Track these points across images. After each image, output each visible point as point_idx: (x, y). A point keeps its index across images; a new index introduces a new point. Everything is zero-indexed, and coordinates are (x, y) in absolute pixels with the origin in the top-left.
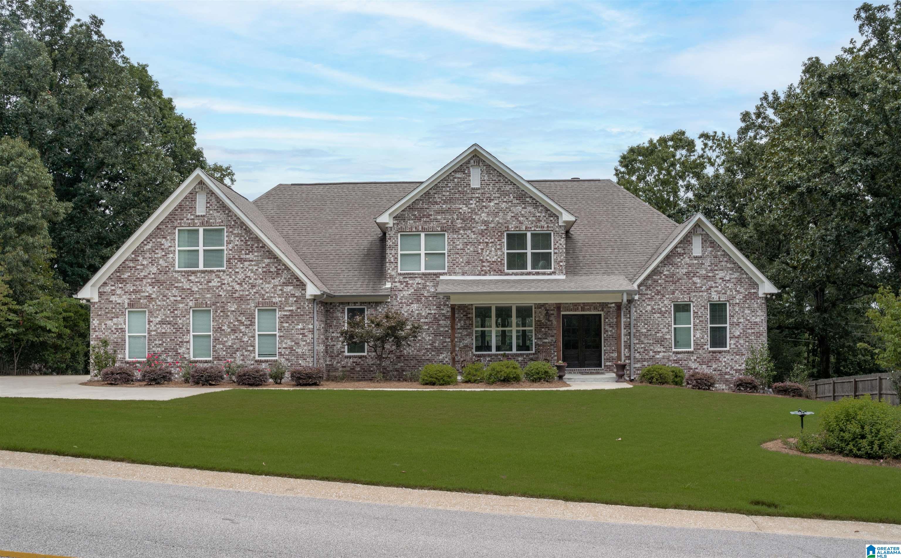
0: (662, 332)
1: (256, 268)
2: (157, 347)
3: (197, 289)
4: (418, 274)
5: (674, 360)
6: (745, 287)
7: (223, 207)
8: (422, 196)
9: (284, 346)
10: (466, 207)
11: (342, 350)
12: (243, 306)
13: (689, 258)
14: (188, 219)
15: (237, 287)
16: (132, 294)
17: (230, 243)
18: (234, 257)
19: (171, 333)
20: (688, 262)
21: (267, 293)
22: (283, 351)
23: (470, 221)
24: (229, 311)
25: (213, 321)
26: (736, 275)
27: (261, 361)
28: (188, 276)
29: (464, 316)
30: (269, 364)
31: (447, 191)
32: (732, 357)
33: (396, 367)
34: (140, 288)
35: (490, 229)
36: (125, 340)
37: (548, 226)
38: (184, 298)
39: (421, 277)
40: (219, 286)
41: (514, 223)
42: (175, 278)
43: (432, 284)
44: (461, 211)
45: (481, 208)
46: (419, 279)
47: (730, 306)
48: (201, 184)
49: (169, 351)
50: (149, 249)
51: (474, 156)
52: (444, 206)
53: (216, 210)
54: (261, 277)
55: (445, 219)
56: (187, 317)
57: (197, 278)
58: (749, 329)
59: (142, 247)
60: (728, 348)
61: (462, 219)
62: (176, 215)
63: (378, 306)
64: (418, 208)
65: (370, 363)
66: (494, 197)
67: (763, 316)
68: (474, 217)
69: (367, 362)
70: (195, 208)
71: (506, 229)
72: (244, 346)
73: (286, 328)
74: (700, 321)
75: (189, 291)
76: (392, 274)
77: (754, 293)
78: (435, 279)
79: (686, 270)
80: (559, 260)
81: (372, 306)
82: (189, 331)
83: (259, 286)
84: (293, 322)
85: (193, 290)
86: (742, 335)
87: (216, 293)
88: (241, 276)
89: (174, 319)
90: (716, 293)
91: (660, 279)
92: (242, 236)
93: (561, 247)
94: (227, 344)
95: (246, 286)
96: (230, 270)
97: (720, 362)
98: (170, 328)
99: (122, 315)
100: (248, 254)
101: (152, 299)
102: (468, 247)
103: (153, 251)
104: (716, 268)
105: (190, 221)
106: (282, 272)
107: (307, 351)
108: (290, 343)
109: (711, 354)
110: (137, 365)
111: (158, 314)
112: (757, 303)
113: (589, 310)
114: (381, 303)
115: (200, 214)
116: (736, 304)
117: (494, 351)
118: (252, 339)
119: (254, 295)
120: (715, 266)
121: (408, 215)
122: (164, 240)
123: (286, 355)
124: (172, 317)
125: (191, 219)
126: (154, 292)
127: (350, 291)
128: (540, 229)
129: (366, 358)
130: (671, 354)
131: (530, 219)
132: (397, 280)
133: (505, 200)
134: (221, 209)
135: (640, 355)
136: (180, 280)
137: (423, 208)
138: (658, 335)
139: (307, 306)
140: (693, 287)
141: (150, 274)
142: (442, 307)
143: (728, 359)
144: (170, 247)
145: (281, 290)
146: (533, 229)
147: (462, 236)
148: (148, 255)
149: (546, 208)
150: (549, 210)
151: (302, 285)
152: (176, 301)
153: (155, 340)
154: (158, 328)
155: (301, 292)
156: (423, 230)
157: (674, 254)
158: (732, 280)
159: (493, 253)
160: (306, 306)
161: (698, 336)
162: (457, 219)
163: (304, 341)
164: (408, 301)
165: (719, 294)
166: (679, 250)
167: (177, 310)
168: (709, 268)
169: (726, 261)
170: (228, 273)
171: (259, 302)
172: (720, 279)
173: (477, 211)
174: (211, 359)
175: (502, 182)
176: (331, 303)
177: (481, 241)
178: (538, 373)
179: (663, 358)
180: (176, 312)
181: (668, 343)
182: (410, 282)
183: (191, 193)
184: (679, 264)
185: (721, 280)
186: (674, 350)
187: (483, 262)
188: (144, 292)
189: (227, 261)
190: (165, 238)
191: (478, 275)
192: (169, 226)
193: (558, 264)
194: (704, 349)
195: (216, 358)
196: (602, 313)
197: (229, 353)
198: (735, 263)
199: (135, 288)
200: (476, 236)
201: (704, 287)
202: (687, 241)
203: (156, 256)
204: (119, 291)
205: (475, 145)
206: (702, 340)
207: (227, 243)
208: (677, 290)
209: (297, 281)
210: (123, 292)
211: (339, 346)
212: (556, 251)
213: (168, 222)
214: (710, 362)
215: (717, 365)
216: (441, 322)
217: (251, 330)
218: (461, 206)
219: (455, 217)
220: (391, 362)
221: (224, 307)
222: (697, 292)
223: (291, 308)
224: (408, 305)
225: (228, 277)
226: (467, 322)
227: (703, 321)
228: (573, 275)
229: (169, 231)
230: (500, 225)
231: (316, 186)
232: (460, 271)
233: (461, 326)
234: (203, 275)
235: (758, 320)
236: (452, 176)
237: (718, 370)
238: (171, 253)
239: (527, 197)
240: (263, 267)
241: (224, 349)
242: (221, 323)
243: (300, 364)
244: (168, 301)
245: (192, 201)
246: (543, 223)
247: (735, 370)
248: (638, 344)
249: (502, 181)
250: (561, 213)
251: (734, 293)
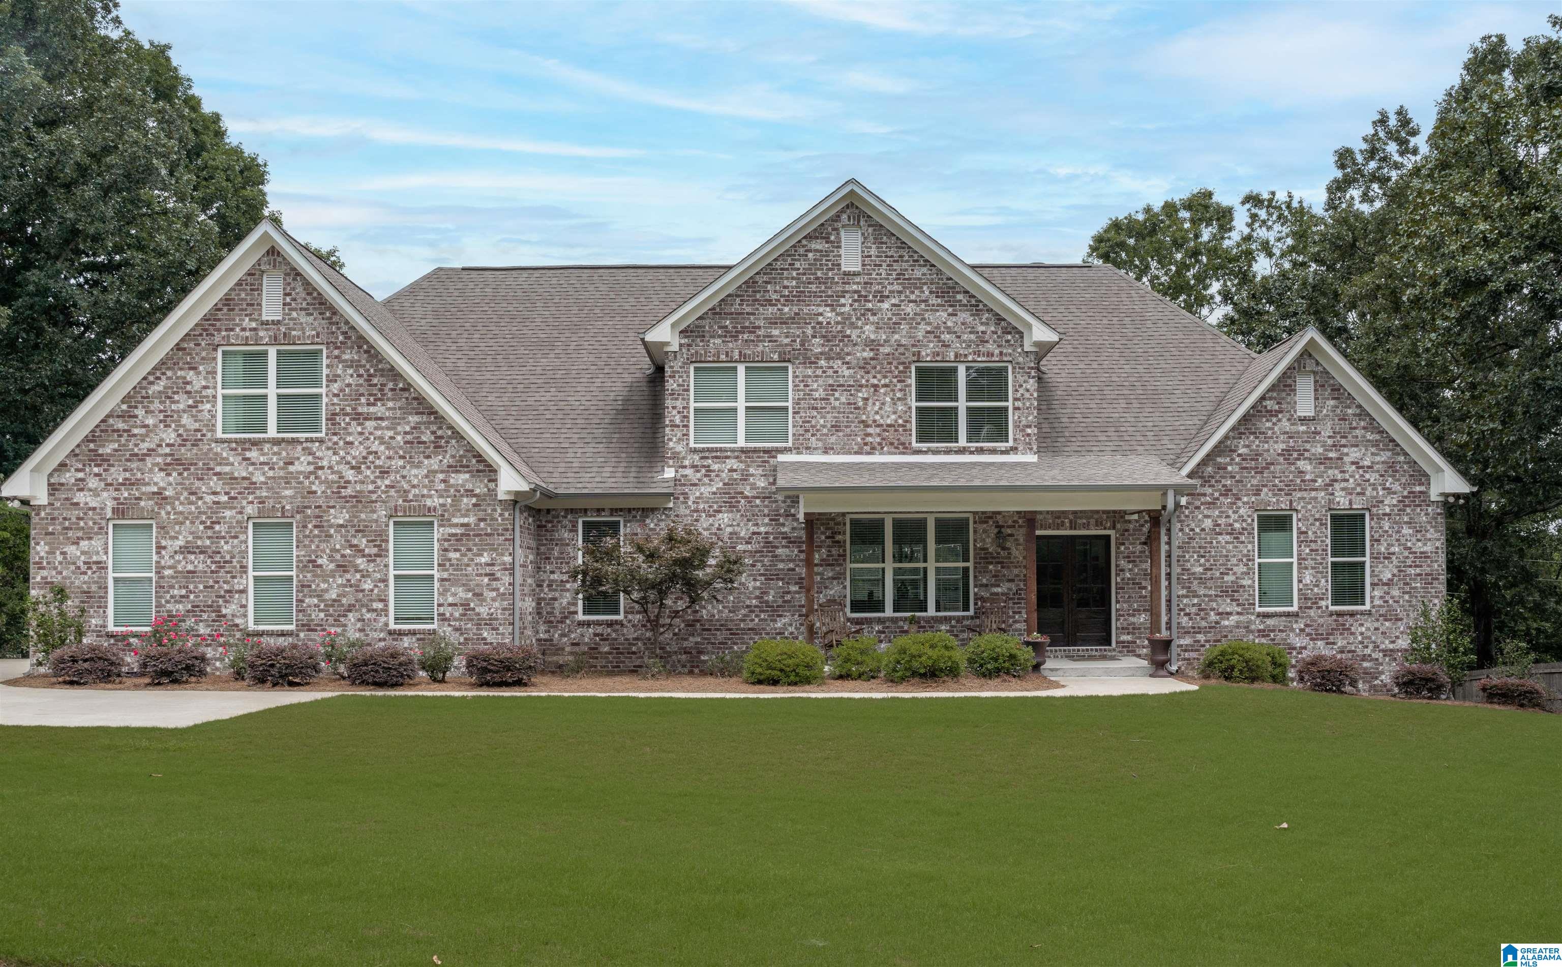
0: (1235, 574)
1: (390, 433)
2: (176, 602)
3: (262, 479)
4: (733, 451)
5: (1259, 631)
6: (1403, 481)
7: (321, 304)
8: (740, 287)
9: (451, 600)
10: (832, 311)
11: (572, 609)
12: (363, 516)
13: (1289, 420)
14: (244, 330)
15: (350, 475)
16: (123, 488)
17: (336, 381)
18: (343, 409)
19: (206, 572)
20: (1288, 429)
21: (414, 486)
22: (448, 611)
23: (840, 341)
24: (331, 526)
25: (297, 547)
26: (1385, 456)
27: (401, 633)
28: (244, 450)
29: (827, 537)
30: (418, 640)
31: (793, 278)
32: (1376, 625)
33: (685, 644)
34: (139, 475)
35: (881, 357)
36: (106, 588)
37: (1001, 353)
38: (236, 498)
39: (737, 457)
40: (311, 473)
41: (932, 345)
42: (216, 454)
43: (760, 471)
44: (820, 319)
45: (863, 315)
46: (733, 461)
47: (1372, 519)
48: (273, 255)
49: (202, 611)
50: (159, 392)
51: (847, 206)
52: (786, 309)
53: (305, 309)
54: (401, 453)
55: (787, 337)
56: (242, 537)
57: (263, 455)
58: (1410, 566)
59: (145, 388)
60: (1367, 607)
61: (824, 337)
62: (219, 320)
63: (647, 517)
64: (732, 314)
65: (630, 637)
66: (890, 292)
67: (1439, 540)
68: (848, 332)
69: (623, 635)
70: (260, 305)
71: (915, 358)
72: (365, 600)
73: (455, 562)
74: (1311, 550)
75: (245, 484)
76: (677, 450)
77: (1421, 492)
78: (768, 462)
79: (1283, 446)
80: (1024, 423)
81: (635, 517)
82: (246, 567)
83: (397, 472)
84: (470, 550)
85: (254, 480)
86: (1396, 578)
87: (303, 488)
88: (358, 451)
89: (212, 543)
90: (1343, 493)
91: (1231, 464)
92: (361, 366)
93: (1027, 395)
94: (327, 596)
95: (368, 472)
96: (335, 439)
97: (1352, 634)
98: (204, 562)
99: (101, 534)
100: (374, 405)
101: (165, 498)
102: (837, 395)
103: (167, 396)
104: (1344, 441)
105: (248, 334)
106: (447, 442)
107: (499, 611)
108: (462, 594)
109: (1334, 617)
110: (132, 640)
111: (179, 533)
112: (1427, 514)
113: (1086, 526)
114: (653, 510)
115: (270, 318)
116: (1385, 515)
117: (889, 612)
118: (381, 585)
119: (386, 492)
120: (1342, 437)
121: (711, 327)
122: (192, 373)
123: (455, 620)
124: (209, 538)
125: (251, 330)
126: (170, 484)
127: (589, 485)
128: (984, 359)
129: (622, 625)
130: (1253, 618)
131: (965, 337)
132: (687, 463)
133: (913, 297)
134: (315, 309)
135: (1191, 619)
136: (227, 459)
137: (743, 314)
138: (1226, 578)
139: (501, 515)
140: (1298, 481)
141: (160, 446)
142: (781, 520)
143: (1368, 629)
144: (205, 387)
145: (444, 481)
146: (970, 358)
147: (824, 372)
148: (156, 405)
149: (997, 314)
150: (1004, 320)
151: (489, 471)
152: (218, 503)
153: (172, 587)
154: (179, 562)
155: (486, 486)
156: (743, 359)
157: (1258, 411)
158: (1376, 467)
159: (887, 408)
160: (497, 515)
161: (1309, 582)
162: (814, 337)
163: (493, 590)
164: (710, 507)
165: (1351, 494)
166: (1269, 404)
167: (219, 523)
168: (1330, 442)
169: (1364, 428)
170: (330, 444)
171: (396, 506)
172: (1353, 463)
173: (854, 319)
174: (292, 627)
175: (907, 261)
176: (548, 511)
177: (864, 381)
178: (996, 660)
179: (1238, 627)
180: (217, 527)
181: (1246, 596)
182: (716, 467)
183: (250, 274)
184: (1270, 432)
185: (1354, 467)
186: (1258, 609)
187: (868, 426)
188: (148, 484)
189: (327, 419)
190: (194, 369)
191: (856, 453)
192: (203, 344)
193: (1023, 430)
194: (1319, 608)
195: (303, 625)
196: (1111, 533)
197: (331, 615)
198: (1383, 432)
199: (128, 475)
200: (851, 371)
201: (1320, 480)
202: (1285, 386)
203: (174, 407)
204: (93, 483)
205: (853, 181)
206: (1316, 590)
207: (328, 381)
208: (1265, 486)
209: (478, 461)
210: (102, 484)
211: (565, 602)
212: (1017, 404)
213: (201, 335)
214: (1331, 634)
215: (1345, 642)
216: (780, 551)
217: (378, 565)
218: (821, 310)
219: (809, 332)
220: (675, 634)
221: (321, 517)
222: (1306, 490)
223: (466, 520)
224: (710, 516)
225: (330, 452)
226: (834, 551)
227: (1317, 550)
228: (1051, 454)
229: (204, 354)
230: (901, 350)
231: (513, 272)
232: (820, 444)
233: (822, 560)
234: (275, 449)
235: (1428, 548)
236: (804, 246)
237: (1349, 652)
238: (208, 402)
239: (958, 292)
240: (406, 433)
241: (322, 606)
242: (315, 551)
243: (485, 639)
244: (200, 503)
245: (252, 290)
246: (991, 347)
247: (1383, 651)
248: (1187, 596)
249: (906, 258)
250: (1029, 326)
251: (1381, 493)
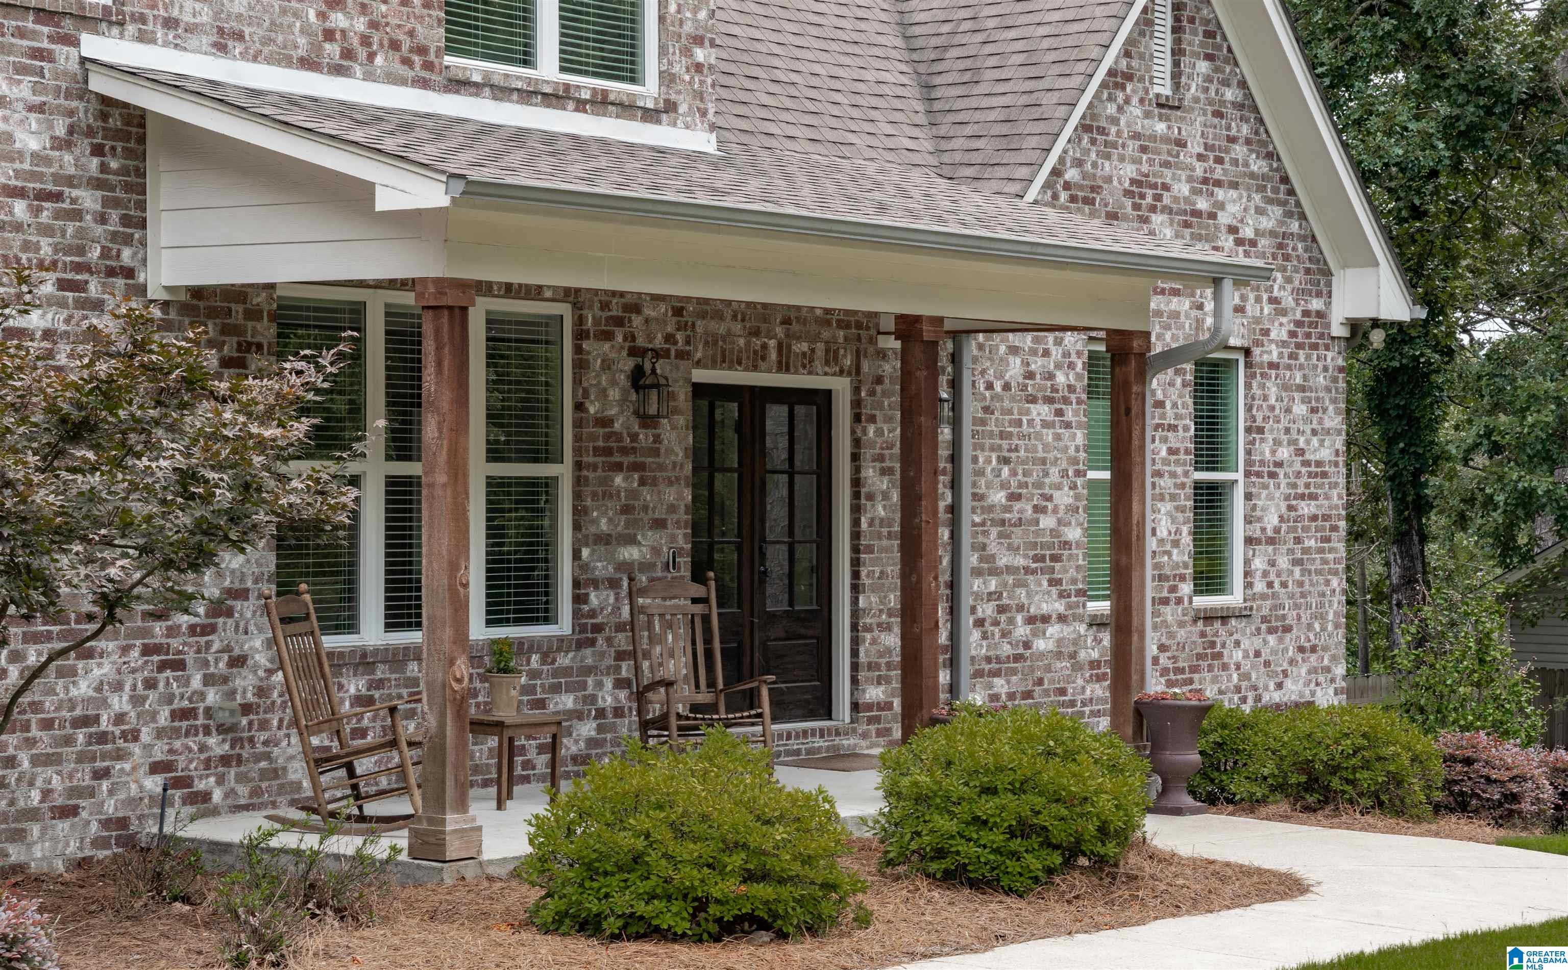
0: (1056, 510)
5: (1088, 665)
6: (1297, 282)
13: (1143, 101)
20: (1140, 127)
26: (1273, 217)
43: (25, 91)
47: (1250, 377)
58: (1303, 497)
60: (1238, 598)
67: (1338, 432)
74: (1169, 450)
77: (1319, 314)
78: (50, 55)
79: (1129, 171)
80: (689, 27)
86: (1284, 527)
97: (1224, 666)
104: (1218, 174)
109: (1197, 625)
112: (1325, 369)
116: (1268, 365)
117: (373, 629)
120: (1216, 160)
130: (1079, 630)
135: (987, 636)
138: (1042, 522)
142: (94, 288)
143: (1246, 655)
158: (1263, 242)
161: (1162, 534)
168: (1199, 170)
169: (1249, 142)
172: (1230, 229)
179: (1059, 655)
181: (1072, 572)
184: (1114, 131)
185: (1231, 240)
186: (1089, 606)
191: (300, 63)
193: (687, 53)
194: (1178, 601)
196: (836, 383)
198: (1274, 156)
206: (1174, 554)
214: (1196, 669)
227: (1176, 451)
235: (1325, 454)
248: (980, 572)
251: (1266, 311)
